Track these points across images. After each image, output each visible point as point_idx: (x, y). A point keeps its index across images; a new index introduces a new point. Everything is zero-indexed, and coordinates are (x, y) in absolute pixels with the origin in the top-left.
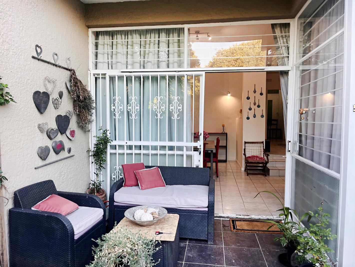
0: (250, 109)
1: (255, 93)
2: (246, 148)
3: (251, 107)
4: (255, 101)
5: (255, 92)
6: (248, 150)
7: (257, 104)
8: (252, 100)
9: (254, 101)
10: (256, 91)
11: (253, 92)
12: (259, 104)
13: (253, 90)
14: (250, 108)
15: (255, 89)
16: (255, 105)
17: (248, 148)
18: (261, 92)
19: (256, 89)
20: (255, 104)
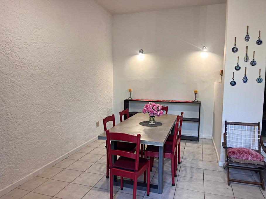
0: (238, 68)
1: (248, 40)
2: (227, 132)
3: (239, 65)
4: (247, 54)
5: (247, 38)
6: (231, 136)
7: (251, 60)
8: (241, 53)
9: (245, 55)
10: (249, 38)
11: (244, 40)
12: (254, 59)
13: (245, 36)
14: (237, 66)
15: (248, 33)
16: (246, 61)
17: (231, 132)
18: (258, 39)
19: (249, 35)
20: (247, 59)
